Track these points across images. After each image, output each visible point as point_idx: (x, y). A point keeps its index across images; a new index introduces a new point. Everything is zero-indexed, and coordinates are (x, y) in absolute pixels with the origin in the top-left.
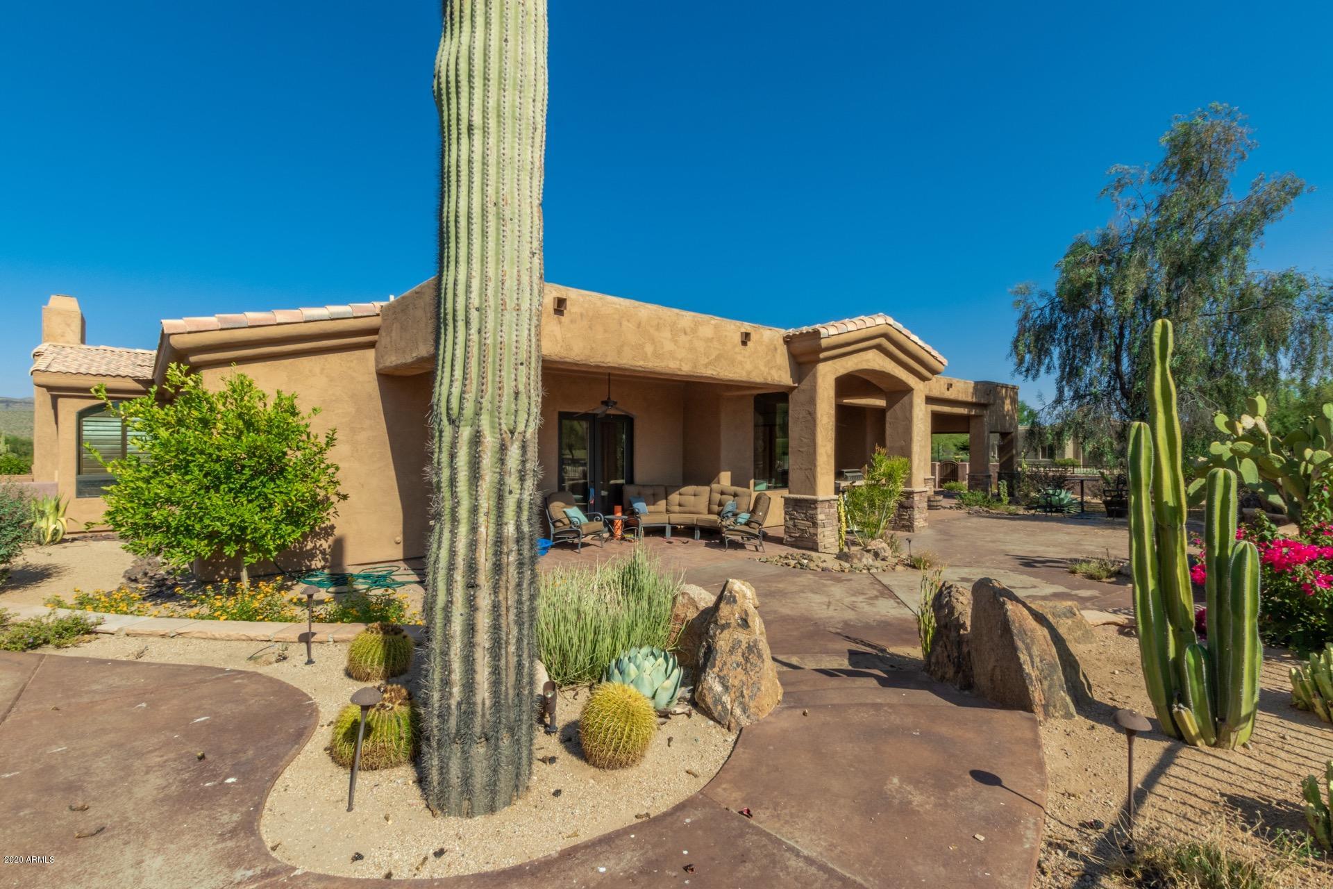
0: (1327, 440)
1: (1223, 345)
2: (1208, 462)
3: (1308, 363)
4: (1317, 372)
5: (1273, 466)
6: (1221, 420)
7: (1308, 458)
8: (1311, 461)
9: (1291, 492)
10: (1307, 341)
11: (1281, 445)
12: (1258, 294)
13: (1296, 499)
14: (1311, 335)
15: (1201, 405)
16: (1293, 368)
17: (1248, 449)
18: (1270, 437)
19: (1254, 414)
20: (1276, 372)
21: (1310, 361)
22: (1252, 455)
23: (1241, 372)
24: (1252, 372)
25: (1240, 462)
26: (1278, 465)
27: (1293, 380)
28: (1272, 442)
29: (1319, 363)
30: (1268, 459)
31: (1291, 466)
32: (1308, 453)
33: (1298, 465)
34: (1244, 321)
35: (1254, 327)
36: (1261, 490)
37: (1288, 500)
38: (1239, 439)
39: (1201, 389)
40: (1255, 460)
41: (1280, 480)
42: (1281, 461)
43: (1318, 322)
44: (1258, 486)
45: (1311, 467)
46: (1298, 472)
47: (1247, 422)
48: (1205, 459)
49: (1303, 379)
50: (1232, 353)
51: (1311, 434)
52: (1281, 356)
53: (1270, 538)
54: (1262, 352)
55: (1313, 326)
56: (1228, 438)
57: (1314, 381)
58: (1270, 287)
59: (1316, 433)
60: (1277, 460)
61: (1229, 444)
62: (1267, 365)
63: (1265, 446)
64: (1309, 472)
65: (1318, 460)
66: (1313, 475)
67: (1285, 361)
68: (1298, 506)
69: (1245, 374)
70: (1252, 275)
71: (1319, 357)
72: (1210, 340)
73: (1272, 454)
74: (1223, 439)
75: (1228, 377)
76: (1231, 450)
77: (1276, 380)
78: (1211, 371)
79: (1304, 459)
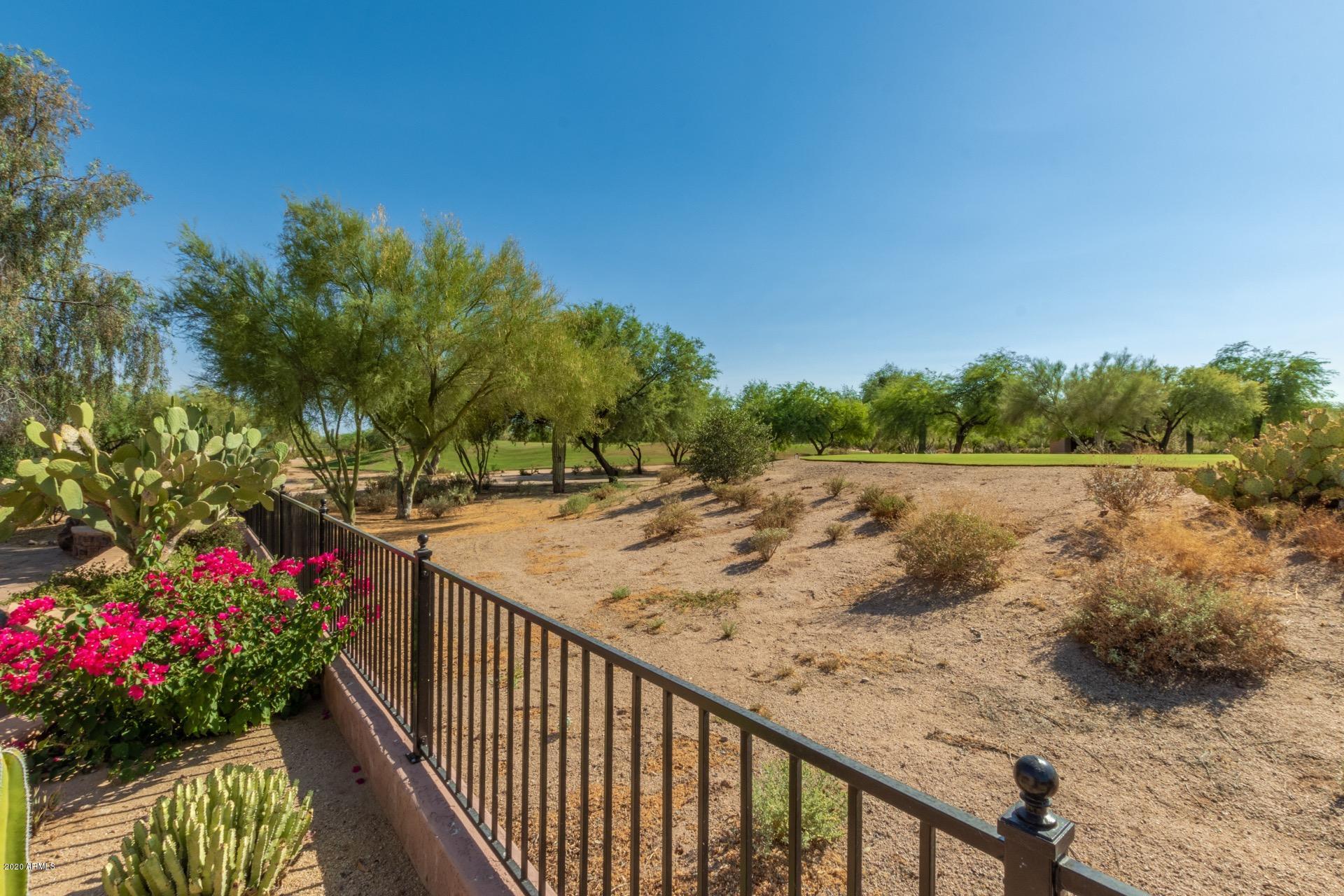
0: (158, 457)
1: (52, 338)
2: (16, 485)
3: (141, 371)
4: (149, 381)
5: (100, 488)
6: (35, 430)
7: (138, 479)
8: (141, 482)
9: (120, 516)
10: (140, 349)
11: (110, 462)
12: (92, 288)
13: (125, 524)
14: (144, 343)
15: (23, 404)
16: (127, 374)
17: (70, 469)
18: (97, 453)
19: (78, 424)
20: (111, 377)
21: (143, 369)
22: (76, 475)
23: (73, 370)
24: (85, 372)
25: (60, 484)
26: (106, 487)
27: (126, 386)
28: (99, 458)
29: (151, 373)
30: (94, 479)
31: (121, 485)
32: (139, 472)
33: (128, 484)
34: (78, 316)
35: (87, 323)
36: (87, 516)
37: (118, 525)
38: (57, 456)
39: (23, 386)
40: (79, 481)
41: (108, 502)
42: (109, 482)
43: (149, 331)
44: (83, 511)
45: (141, 488)
46: (128, 492)
47: (68, 435)
48: (13, 481)
49: (136, 387)
50: (62, 349)
51: (142, 449)
52: (115, 360)
53: (83, 626)
54: (98, 352)
55: (145, 335)
56: (44, 453)
57: (145, 389)
58: (106, 285)
59: (147, 449)
60: (104, 481)
61: (45, 462)
62: (100, 368)
63: (92, 464)
64: (140, 492)
65: (148, 482)
66: (143, 497)
67: (119, 366)
68: (128, 530)
69: (77, 374)
70: (88, 266)
71: (152, 367)
72: (36, 329)
73: (99, 474)
74: (36, 454)
75: (57, 375)
76: (48, 470)
77: (110, 384)
78: (37, 365)
79: (134, 479)
